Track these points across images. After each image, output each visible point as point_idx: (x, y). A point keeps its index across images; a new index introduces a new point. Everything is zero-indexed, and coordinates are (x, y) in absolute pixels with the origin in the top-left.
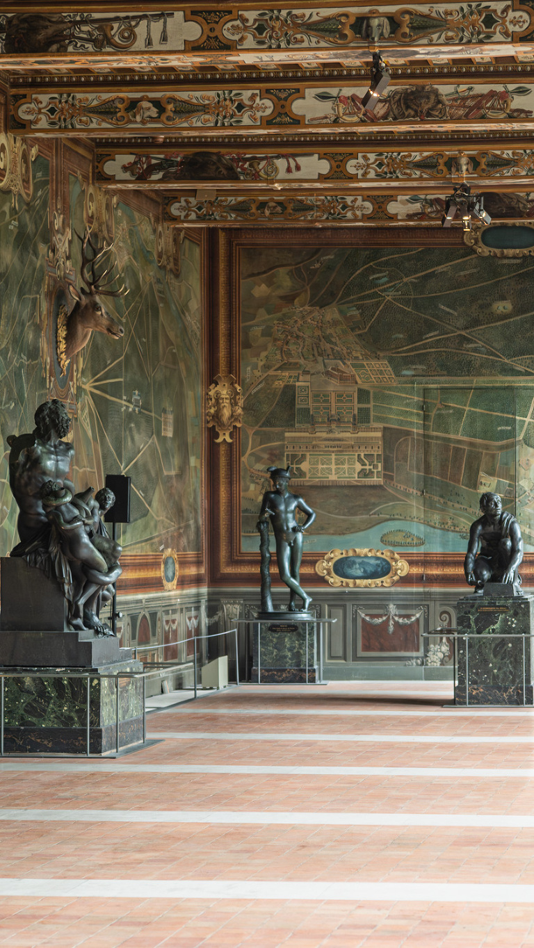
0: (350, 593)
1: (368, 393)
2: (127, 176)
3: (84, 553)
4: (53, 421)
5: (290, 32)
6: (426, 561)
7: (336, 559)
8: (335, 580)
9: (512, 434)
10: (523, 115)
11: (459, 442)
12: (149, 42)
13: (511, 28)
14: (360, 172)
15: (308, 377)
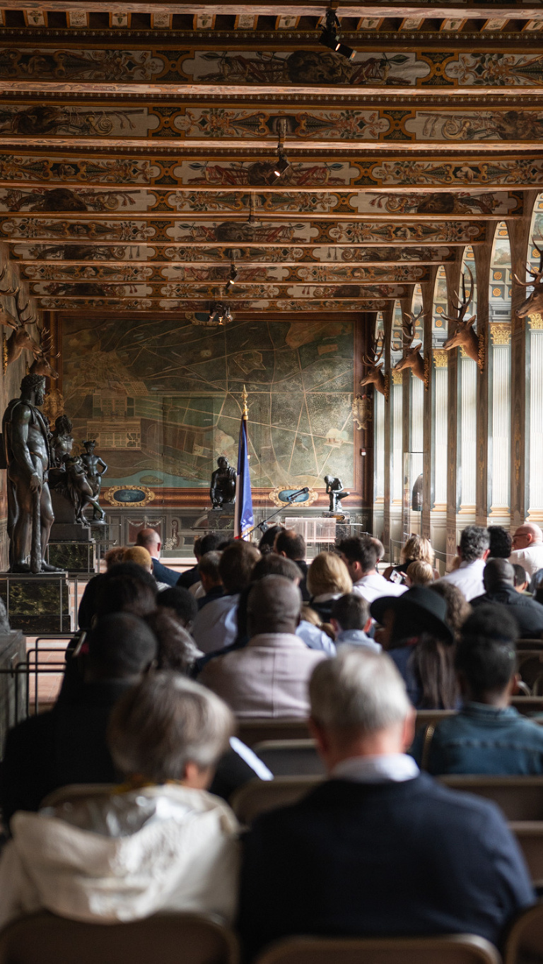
0: (123, 510)
1: (132, 400)
2: (46, 292)
3: (84, 488)
4: (65, 425)
5: (196, 254)
6: (164, 493)
7: (115, 491)
8: (114, 502)
9: (211, 423)
10: (273, 279)
11: (182, 427)
12: (131, 256)
13: (295, 256)
14: (168, 294)
15: (100, 391)
